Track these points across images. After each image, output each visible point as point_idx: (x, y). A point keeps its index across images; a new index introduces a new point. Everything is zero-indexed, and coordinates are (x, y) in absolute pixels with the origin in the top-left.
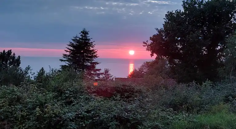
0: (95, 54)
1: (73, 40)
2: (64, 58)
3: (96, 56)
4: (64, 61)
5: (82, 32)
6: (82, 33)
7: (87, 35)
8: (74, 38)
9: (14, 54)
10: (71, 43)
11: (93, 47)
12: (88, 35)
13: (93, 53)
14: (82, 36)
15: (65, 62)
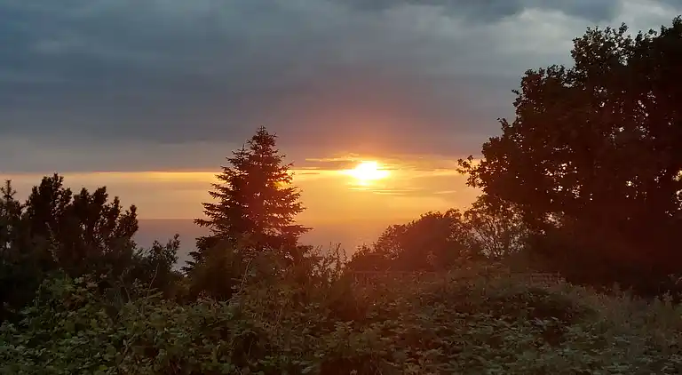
0: (296, 202)
1: (233, 161)
2: (209, 214)
3: (297, 209)
4: (209, 223)
5: (255, 138)
6: (255, 143)
7: (271, 147)
8: (234, 157)
9: (116, 201)
10: (226, 169)
11: (288, 181)
12: (273, 145)
13: (288, 201)
14: (255, 148)
15: (210, 226)
